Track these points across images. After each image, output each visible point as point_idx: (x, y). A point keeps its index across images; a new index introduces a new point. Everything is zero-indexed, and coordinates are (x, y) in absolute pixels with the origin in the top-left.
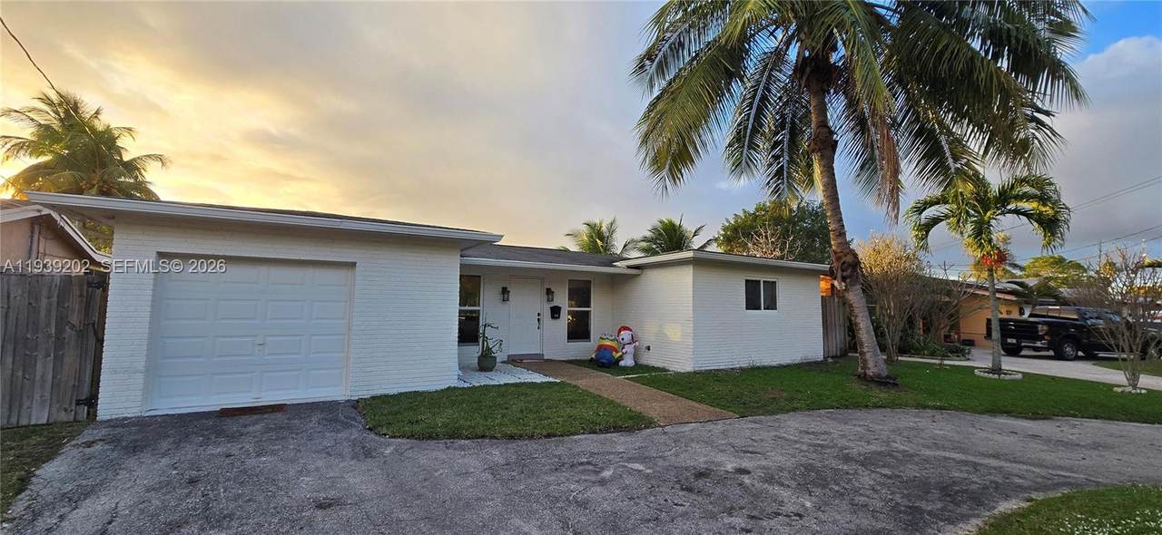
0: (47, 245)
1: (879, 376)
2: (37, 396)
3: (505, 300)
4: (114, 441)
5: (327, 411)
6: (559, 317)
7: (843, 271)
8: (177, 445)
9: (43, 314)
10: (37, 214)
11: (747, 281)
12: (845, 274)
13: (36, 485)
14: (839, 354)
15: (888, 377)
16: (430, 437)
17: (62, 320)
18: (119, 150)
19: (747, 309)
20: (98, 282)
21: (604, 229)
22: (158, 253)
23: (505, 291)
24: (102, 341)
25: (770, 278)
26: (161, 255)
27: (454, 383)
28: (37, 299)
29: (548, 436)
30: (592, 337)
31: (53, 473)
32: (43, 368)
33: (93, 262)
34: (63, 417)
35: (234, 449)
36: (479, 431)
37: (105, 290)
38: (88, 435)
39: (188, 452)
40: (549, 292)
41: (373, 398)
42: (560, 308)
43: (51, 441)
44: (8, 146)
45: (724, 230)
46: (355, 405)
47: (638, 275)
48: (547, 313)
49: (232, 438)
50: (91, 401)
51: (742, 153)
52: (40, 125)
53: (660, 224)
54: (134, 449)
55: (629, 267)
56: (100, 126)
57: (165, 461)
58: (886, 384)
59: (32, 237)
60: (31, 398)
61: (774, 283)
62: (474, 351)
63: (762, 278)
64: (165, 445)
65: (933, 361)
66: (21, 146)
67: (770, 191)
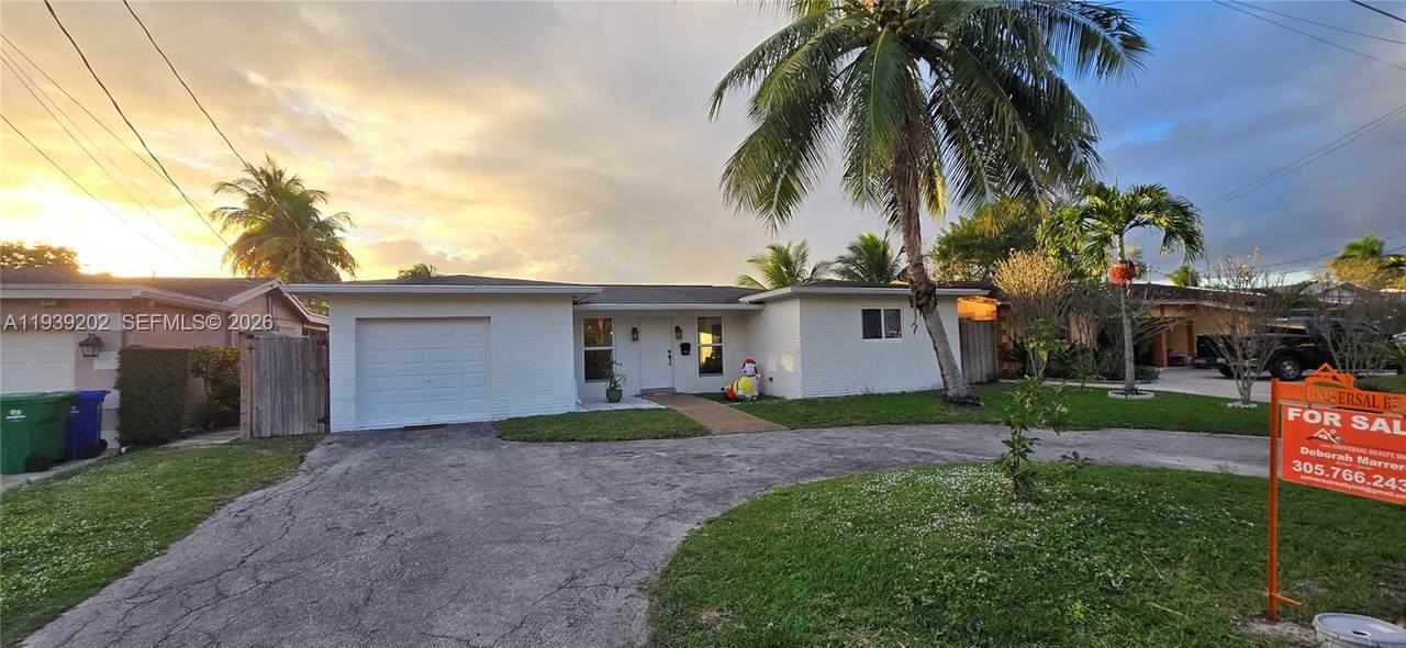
0: (278, 312)
1: (957, 396)
2: (296, 419)
3: (635, 339)
4: (343, 442)
5: (475, 428)
6: (688, 353)
7: (918, 299)
8: (379, 444)
9: (294, 362)
10: (270, 289)
11: (864, 311)
12: (920, 302)
13: (308, 460)
14: (984, 380)
15: (967, 397)
16: (537, 441)
17: (305, 369)
18: (314, 212)
19: (865, 338)
20: (322, 340)
21: (791, 252)
22: (357, 319)
23: (635, 331)
24: (329, 380)
25: (893, 306)
26: (359, 320)
27: (573, 409)
28: (290, 355)
29: (619, 440)
30: (724, 371)
31: (314, 455)
32: (298, 398)
33: (308, 322)
34: (312, 430)
35: (412, 446)
36: (570, 437)
37: (328, 346)
38: (327, 439)
39: (384, 448)
40: (678, 330)
41: (509, 420)
42: (689, 345)
43: (309, 442)
44: (226, 216)
45: (940, 243)
46: (493, 424)
47: (761, 310)
48: (677, 350)
49: (410, 441)
50: (326, 420)
51: (861, 182)
52: (249, 195)
53: (860, 241)
54: (355, 446)
55: (750, 302)
56: (297, 190)
57: (371, 451)
58: (965, 404)
59: (268, 306)
60: (293, 418)
61: (898, 310)
62: (601, 387)
63: (883, 306)
64: (371, 444)
65: (1076, 384)
66: (237, 215)
67: (889, 218)
